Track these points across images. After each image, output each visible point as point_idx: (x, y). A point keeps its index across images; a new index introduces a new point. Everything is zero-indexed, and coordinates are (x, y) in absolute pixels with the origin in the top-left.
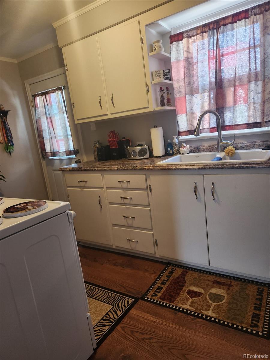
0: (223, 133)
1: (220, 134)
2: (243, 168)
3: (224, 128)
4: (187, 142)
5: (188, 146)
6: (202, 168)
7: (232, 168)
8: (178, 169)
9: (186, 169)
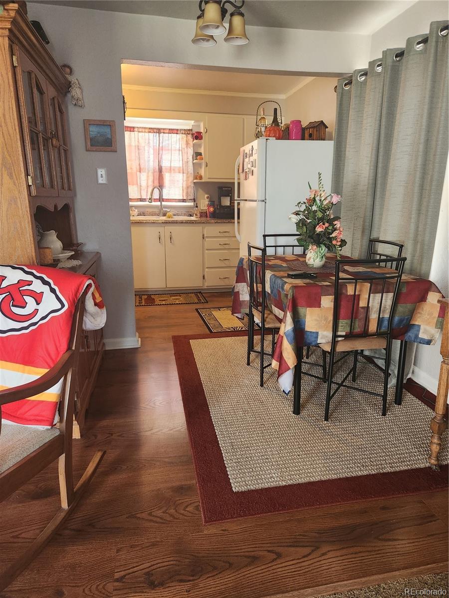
0: (164, 203)
1: (161, 203)
2: (188, 223)
3: (163, 200)
4: (136, 207)
5: (136, 210)
6: (164, 223)
7: (182, 223)
8: (148, 223)
9: (153, 223)
